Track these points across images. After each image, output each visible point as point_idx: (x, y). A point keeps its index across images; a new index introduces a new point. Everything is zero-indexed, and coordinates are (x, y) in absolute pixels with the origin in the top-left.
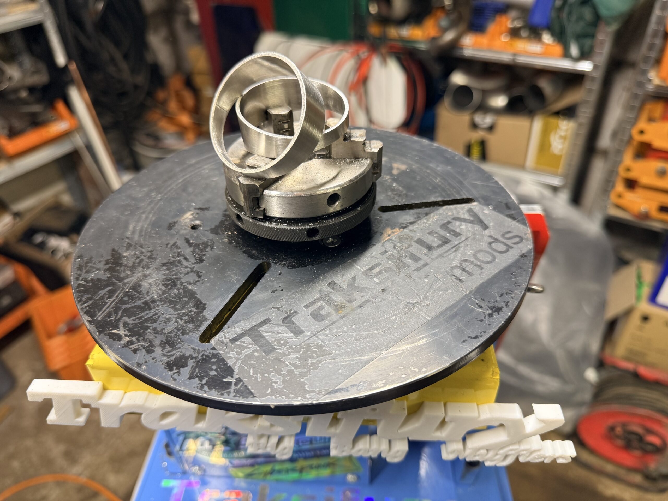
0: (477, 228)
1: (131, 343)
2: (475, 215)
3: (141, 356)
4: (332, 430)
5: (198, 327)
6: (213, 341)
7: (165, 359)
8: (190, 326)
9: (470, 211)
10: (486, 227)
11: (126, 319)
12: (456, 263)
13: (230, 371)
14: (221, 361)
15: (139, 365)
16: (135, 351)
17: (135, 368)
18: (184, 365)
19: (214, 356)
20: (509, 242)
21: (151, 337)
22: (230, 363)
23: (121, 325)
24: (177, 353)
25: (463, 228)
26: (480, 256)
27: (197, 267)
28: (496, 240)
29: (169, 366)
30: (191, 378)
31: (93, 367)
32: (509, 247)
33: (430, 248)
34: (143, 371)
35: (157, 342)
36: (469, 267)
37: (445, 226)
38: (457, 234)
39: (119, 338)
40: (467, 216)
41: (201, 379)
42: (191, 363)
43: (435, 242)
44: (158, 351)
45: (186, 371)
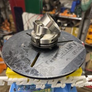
0: (75, 45)
1: (18, 68)
2: (74, 43)
3: (20, 70)
4: (53, 83)
5: (30, 64)
6: (33, 67)
7: (25, 71)
8: (28, 64)
9: (73, 42)
10: (76, 45)
11: (15, 64)
12: (73, 51)
13: (38, 72)
14: (36, 70)
15: (20, 72)
16: (19, 69)
17: (19, 73)
18: (29, 71)
19: (34, 69)
20: (81, 48)
21: (21, 67)
22: (38, 71)
23: (15, 65)
24: (27, 69)
25: (73, 45)
26: (77, 50)
27: (27, 53)
28: (79, 47)
29: (26, 72)
30: (31, 74)
31: (7, 74)
32: (81, 49)
33: (68, 49)
34: (21, 73)
35: (23, 67)
36: (76, 52)
37: (70, 45)
38: (72, 47)
39: (15, 67)
40: (73, 43)
41: (33, 74)
42: (30, 71)
43: (69, 48)
44: (23, 69)
45: (30, 73)
